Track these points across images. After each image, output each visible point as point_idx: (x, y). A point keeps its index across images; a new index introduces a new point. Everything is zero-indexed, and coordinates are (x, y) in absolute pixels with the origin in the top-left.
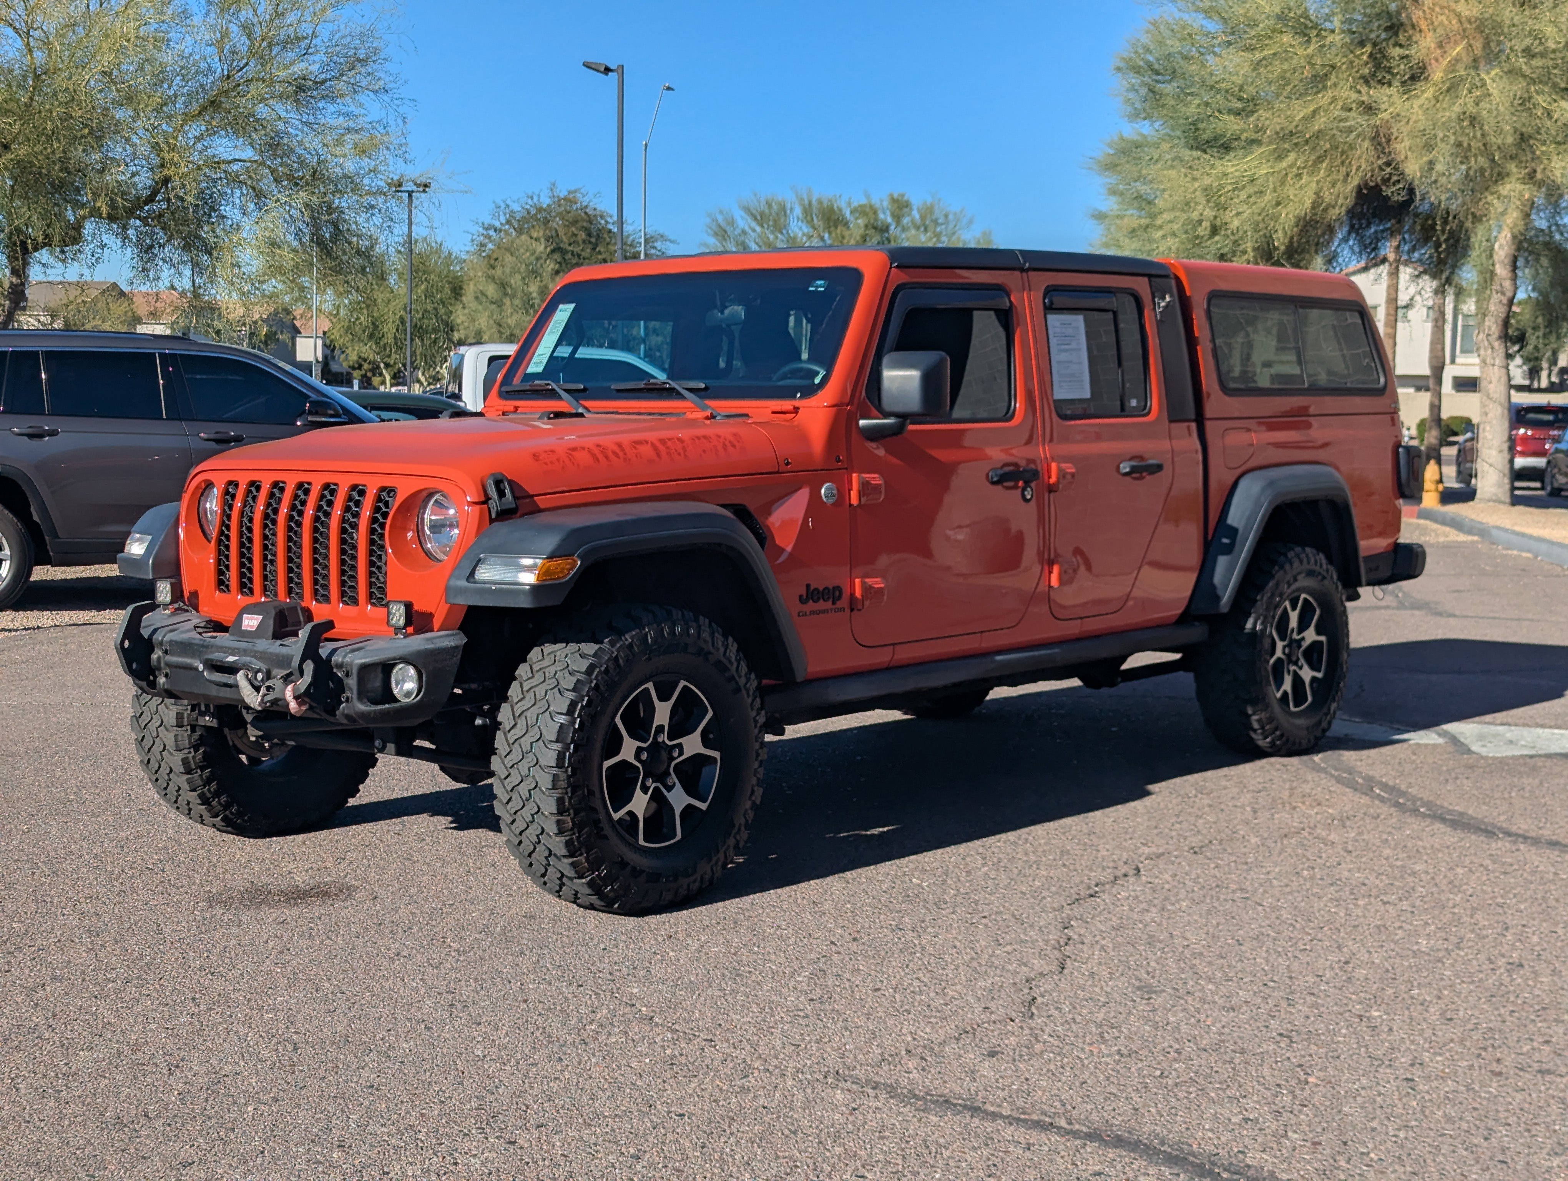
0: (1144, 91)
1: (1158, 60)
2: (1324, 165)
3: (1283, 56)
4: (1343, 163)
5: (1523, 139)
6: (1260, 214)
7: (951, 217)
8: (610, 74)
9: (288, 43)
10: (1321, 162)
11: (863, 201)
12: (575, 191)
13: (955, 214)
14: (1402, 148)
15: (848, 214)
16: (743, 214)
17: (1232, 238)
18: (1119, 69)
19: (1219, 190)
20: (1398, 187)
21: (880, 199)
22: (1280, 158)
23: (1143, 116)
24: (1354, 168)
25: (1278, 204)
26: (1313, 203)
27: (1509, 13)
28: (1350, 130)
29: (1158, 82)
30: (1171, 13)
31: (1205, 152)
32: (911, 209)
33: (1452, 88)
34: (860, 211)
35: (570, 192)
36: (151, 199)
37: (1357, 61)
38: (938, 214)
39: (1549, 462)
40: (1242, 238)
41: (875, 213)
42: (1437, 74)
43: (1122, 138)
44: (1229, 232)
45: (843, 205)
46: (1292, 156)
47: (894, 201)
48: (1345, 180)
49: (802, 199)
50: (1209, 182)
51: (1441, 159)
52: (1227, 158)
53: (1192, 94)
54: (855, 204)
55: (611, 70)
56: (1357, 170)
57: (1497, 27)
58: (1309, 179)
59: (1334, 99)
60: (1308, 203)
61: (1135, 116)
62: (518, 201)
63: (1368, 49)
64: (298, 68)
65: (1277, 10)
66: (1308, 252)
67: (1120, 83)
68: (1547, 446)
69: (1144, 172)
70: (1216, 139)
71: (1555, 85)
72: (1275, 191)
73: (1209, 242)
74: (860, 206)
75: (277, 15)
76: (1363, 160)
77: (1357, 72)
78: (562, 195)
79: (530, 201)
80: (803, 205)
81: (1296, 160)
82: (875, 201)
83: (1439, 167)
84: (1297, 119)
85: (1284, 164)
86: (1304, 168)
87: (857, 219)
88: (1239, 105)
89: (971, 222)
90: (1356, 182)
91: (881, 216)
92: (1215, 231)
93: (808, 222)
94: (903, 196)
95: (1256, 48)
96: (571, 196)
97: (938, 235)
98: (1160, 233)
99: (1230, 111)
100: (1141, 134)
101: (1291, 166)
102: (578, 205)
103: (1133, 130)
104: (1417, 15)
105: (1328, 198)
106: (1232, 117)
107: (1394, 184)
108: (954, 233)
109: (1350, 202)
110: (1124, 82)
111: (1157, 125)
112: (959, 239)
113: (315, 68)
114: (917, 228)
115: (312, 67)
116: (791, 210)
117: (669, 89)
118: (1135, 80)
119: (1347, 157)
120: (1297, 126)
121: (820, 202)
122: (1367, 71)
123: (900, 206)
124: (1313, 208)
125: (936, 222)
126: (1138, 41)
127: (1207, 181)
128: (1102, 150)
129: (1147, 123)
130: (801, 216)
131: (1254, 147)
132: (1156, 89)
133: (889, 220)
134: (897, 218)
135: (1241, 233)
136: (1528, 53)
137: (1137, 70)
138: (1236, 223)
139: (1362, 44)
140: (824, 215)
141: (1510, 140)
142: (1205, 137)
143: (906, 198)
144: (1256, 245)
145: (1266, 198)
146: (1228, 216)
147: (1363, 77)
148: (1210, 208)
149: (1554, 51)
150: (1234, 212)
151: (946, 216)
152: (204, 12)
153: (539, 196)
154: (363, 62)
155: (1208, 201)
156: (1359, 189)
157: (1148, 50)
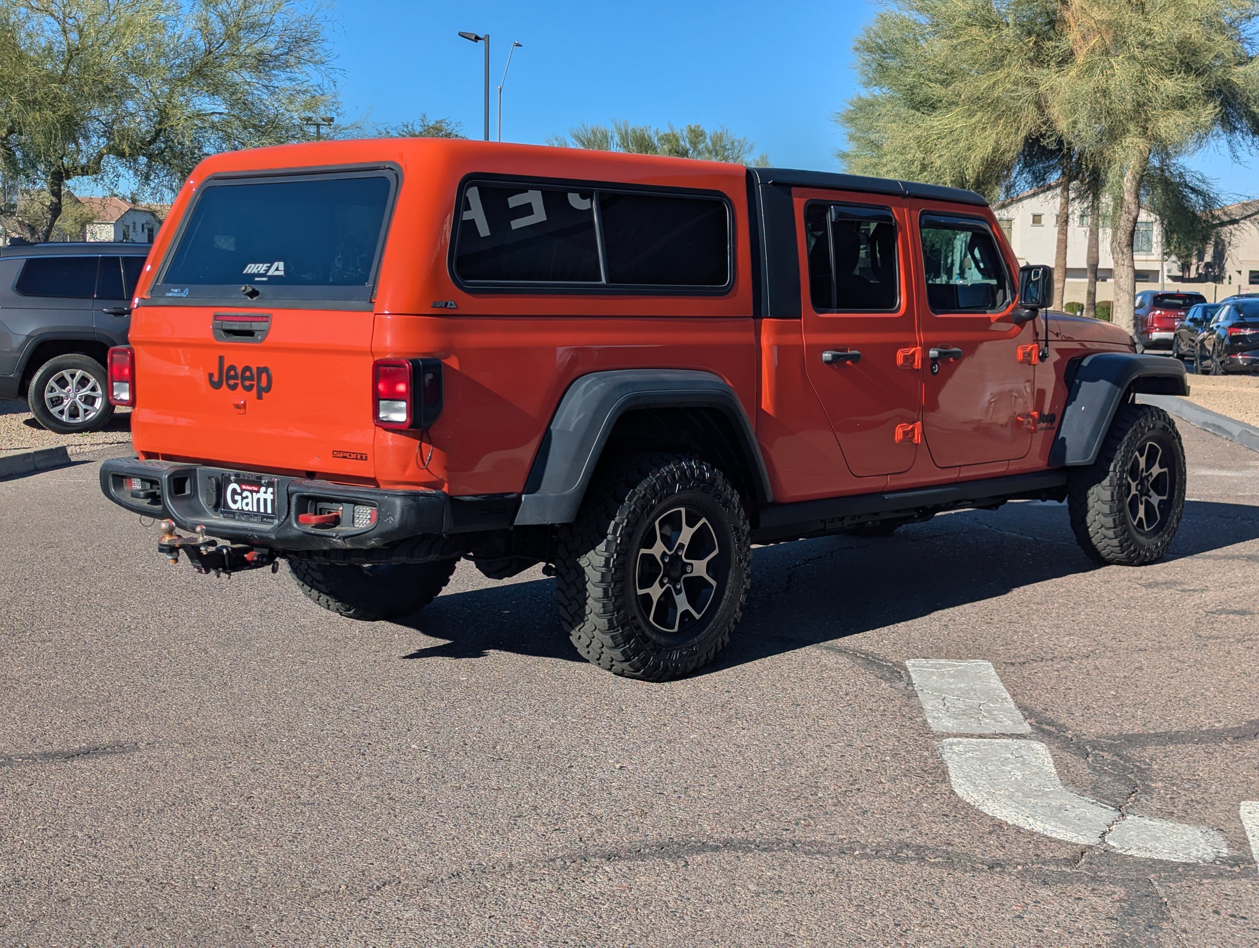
0: (874, 65)
1: (885, 42)
2: (1002, 121)
3: (974, 42)
4: (1015, 120)
5: (1139, 106)
6: (956, 157)
7: (736, 144)
8: (479, 41)
9: (252, 27)
10: (1000, 119)
11: (668, 131)
12: (441, 122)
13: (739, 142)
14: (1055, 112)
15: (656, 141)
16: (574, 140)
17: (936, 173)
18: (857, 49)
19: (927, 139)
20: (1051, 139)
21: (681, 129)
22: (971, 116)
23: (874, 83)
24: (1023, 124)
25: (969, 149)
26: (993, 149)
27: (1129, 17)
28: (1020, 97)
29: (885, 58)
30: (893, 10)
31: (918, 110)
32: (705, 138)
33: (1090, 69)
34: (666, 139)
35: (437, 122)
36: (153, 141)
37: (1025, 47)
38: (726, 142)
39: (1175, 335)
40: (943, 173)
41: (677, 140)
42: (1080, 59)
43: (860, 98)
44: (934, 169)
45: (652, 134)
46: (979, 114)
47: (691, 131)
48: (1016, 133)
49: (620, 129)
50: (919, 133)
51: (1081, 120)
52: (934, 114)
53: (909, 67)
54: (661, 133)
55: (480, 39)
56: (1025, 125)
57: (1121, 27)
58: (991, 132)
59: (1009, 75)
60: (990, 149)
61: (868, 84)
62: (396, 129)
63: (1033, 38)
64: (259, 46)
65: (968, 9)
66: (990, 183)
67: (858, 59)
68: (1176, 324)
69: (874, 124)
70: (926, 100)
71: (1162, 68)
72: (967, 140)
73: (920, 176)
74: (666, 135)
75: (245, 7)
76: (1029, 119)
77: (1025, 55)
78: (431, 125)
79: (405, 129)
80: (621, 134)
81: (982, 118)
82: (677, 131)
83: (1080, 126)
84: (982, 88)
85: (974, 120)
86: (987, 123)
87: (662, 145)
88: (943, 77)
89: (752, 148)
90: (1024, 134)
91: (682, 143)
92: (924, 168)
93: (625, 147)
94: (699, 127)
95: (953, 37)
96: (438, 125)
97: (726, 158)
98: (885, 169)
99: (936, 81)
100: (875, 96)
101: (979, 121)
102: (444, 133)
103: (866, 94)
104: (1067, 15)
105: (1004, 146)
106: (938, 85)
107: (1049, 138)
108: (738, 157)
109: (1020, 148)
110: (860, 59)
111: (884, 90)
112: (742, 160)
113: (272, 46)
114: (710, 153)
115: (270, 45)
116: (612, 137)
117: (518, 45)
118: (868, 57)
119: (1018, 116)
120: (982, 94)
121: (634, 132)
122: (1032, 54)
123: (696, 135)
124: (994, 152)
125: (724, 148)
126: (871, 29)
127: (918, 132)
128: (845, 107)
129: (877, 88)
130: (619, 143)
131: (953, 107)
132: (883, 64)
133: (688, 146)
134: (694, 144)
135: (942, 170)
136: (1143, 45)
137: (870, 50)
138: (938, 163)
139: (1029, 34)
140: (637, 141)
141: (1129, 107)
142: (919, 99)
143: (701, 129)
144: (953, 179)
145: (961, 145)
146: (934, 157)
147: (1029, 59)
148: (920, 151)
149: (1161, 44)
150: (938, 155)
151: (733, 143)
152: (191, 5)
153: (413, 125)
154: (307, 41)
155: (919, 147)
156: (1026, 139)
157: (878, 36)
